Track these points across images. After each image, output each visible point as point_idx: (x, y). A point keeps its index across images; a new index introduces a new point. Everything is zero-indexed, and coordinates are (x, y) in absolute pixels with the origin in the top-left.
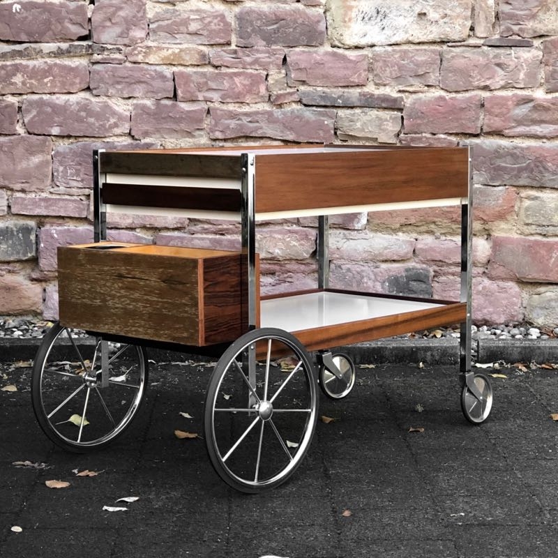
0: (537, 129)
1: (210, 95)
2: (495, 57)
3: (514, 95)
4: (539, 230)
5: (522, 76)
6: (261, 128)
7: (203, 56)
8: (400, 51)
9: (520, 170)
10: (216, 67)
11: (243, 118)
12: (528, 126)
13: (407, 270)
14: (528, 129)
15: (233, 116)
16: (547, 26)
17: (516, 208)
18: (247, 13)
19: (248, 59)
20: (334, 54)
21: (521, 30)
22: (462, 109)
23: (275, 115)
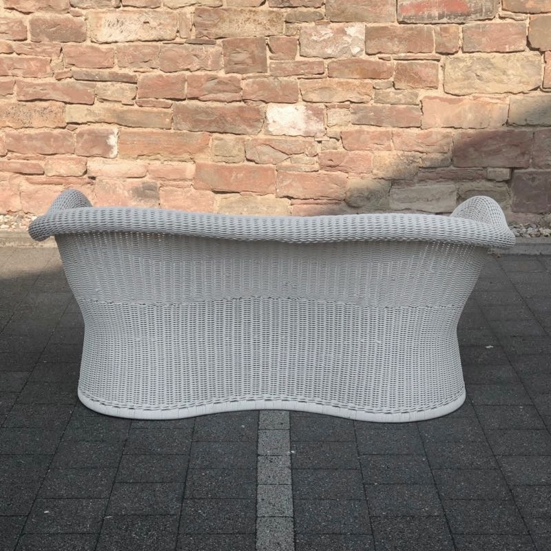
0: (221, 96)
1: (16, 72)
2: (193, 50)
3: (206, 75)
4: (224, 159)
5: (209, 63)
6: (48, 94)
7: (10, 47)
8: (133, 46)
9: (211, 122)
10: (19, 54)
11: (37, 87)
12: (216, 93)
13: (144, 183)
14: (215, 95)
15: (30, 85)
16: (223, 31)
17: (210, 145)
18: (36, 20)
19: (39, 50)
20: (92, 47)
21: (208, 33)
22: (173, 83)
23: (58, 85)
